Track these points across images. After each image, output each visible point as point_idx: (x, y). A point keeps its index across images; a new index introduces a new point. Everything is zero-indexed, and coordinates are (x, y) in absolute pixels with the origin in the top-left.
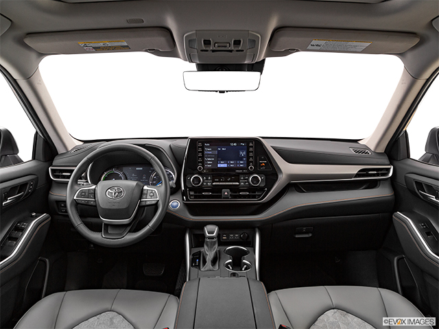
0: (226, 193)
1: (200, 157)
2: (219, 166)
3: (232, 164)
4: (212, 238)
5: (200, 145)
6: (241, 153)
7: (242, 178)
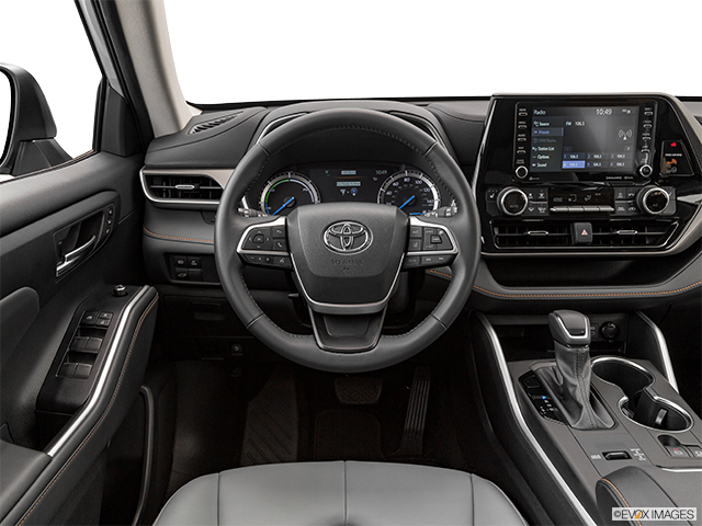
0: (584, 231)
1: (521, 143)
2: (565, 165)
3: (597, 160)
4: (581, 344)
5: (523, 112)
6: (621, 133)
7: (620, 195)
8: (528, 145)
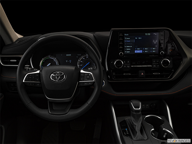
0: (142, 73)
1: (121, 45)
2: (136, 52)
3: (146, 50)
4: (138, 111)
5: (121, 35)
6: (154, 41)
7: (154, 62)
8: (123, 46)
